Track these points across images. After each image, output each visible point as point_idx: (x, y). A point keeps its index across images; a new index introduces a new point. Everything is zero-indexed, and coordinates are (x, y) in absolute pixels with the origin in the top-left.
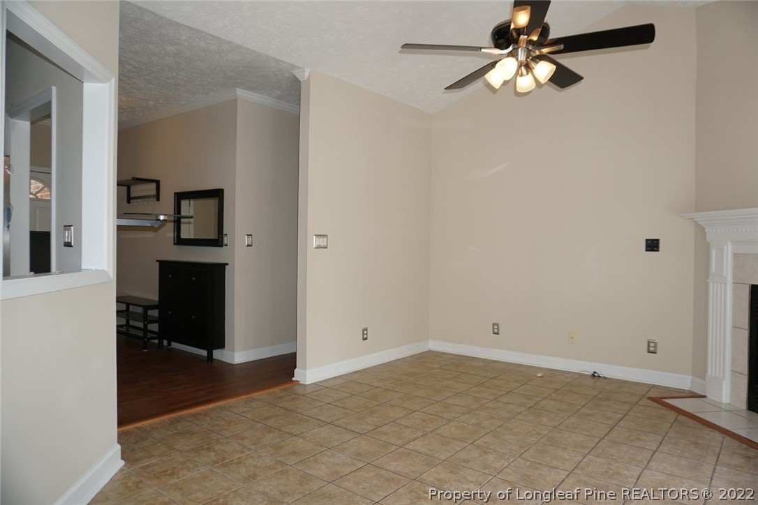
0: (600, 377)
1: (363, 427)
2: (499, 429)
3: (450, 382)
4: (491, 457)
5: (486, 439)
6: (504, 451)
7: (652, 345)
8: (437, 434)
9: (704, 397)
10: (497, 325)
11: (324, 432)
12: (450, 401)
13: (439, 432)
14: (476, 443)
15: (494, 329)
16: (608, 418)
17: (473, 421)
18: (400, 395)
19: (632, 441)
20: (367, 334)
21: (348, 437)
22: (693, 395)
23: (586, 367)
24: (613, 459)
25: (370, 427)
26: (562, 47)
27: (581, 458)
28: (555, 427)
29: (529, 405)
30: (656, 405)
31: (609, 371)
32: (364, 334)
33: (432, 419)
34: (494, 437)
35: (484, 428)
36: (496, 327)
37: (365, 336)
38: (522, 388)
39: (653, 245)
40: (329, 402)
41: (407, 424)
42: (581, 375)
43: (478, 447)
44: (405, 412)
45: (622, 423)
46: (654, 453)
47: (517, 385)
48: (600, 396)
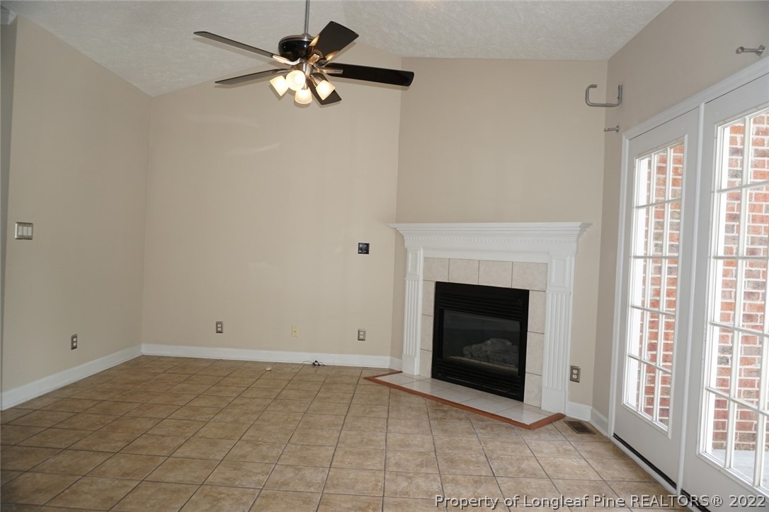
0: (319, 365)
1: (112, 445)
2: (257, 423)
3: (184, 385)
4: (264, 448)
5: (250, 433)
6: (273, 441)
7: (361, 333)
8: (201, 437)
9: (401, 372)
10: (220, 323)
11: (66, 460)
12: (196, 404)
13: (201, 435)
14: (243, 438)
15: (217, 327)
16: (343, 399)
17: (229, 419)
18: (136, 405)
19: (368, 413)
20: (76, 342)
21: (100, 459)
22: (392, 372)
23: (306, 358)
24: (362, 430)
25: (121, 444)
26: (341, 72)
27: (338, 434)
28: (305, 413)
29: (273, 397)
30: (372, 383)
31: (327, 359)
32: (73, 342)
33: (187, 424)
34: (257, 430)
35: (244, 424)
36: (219, 326)
37: (75, 344)
38: (258, 382)
39: (364, 249)
40: (50, 426)
41: (163, 433)
42: (304, 365)
43: (247, 442)
44: (152, 422)
45: (354, 401)
46: (387, 419)
47: (252, 380)
48: (327, 381)
